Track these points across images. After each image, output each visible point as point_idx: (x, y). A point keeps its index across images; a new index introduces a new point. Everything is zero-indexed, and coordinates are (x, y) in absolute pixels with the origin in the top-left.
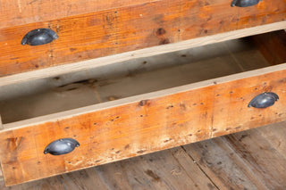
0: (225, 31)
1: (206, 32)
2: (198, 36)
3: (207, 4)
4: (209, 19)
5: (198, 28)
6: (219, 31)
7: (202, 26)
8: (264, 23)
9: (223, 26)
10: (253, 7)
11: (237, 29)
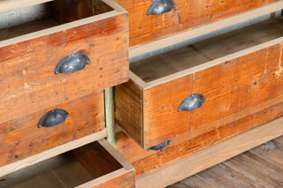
0: (37, 152)
1: (16, 157)
2: (8, 162)
3: (12, 130)
4: (17, 144)
5: (7, 155)
6: (30, 154)
7: (11, 152)
8: (75, 138)
9: (33, 148)
10: (61, 125)
11: (48, 149)
